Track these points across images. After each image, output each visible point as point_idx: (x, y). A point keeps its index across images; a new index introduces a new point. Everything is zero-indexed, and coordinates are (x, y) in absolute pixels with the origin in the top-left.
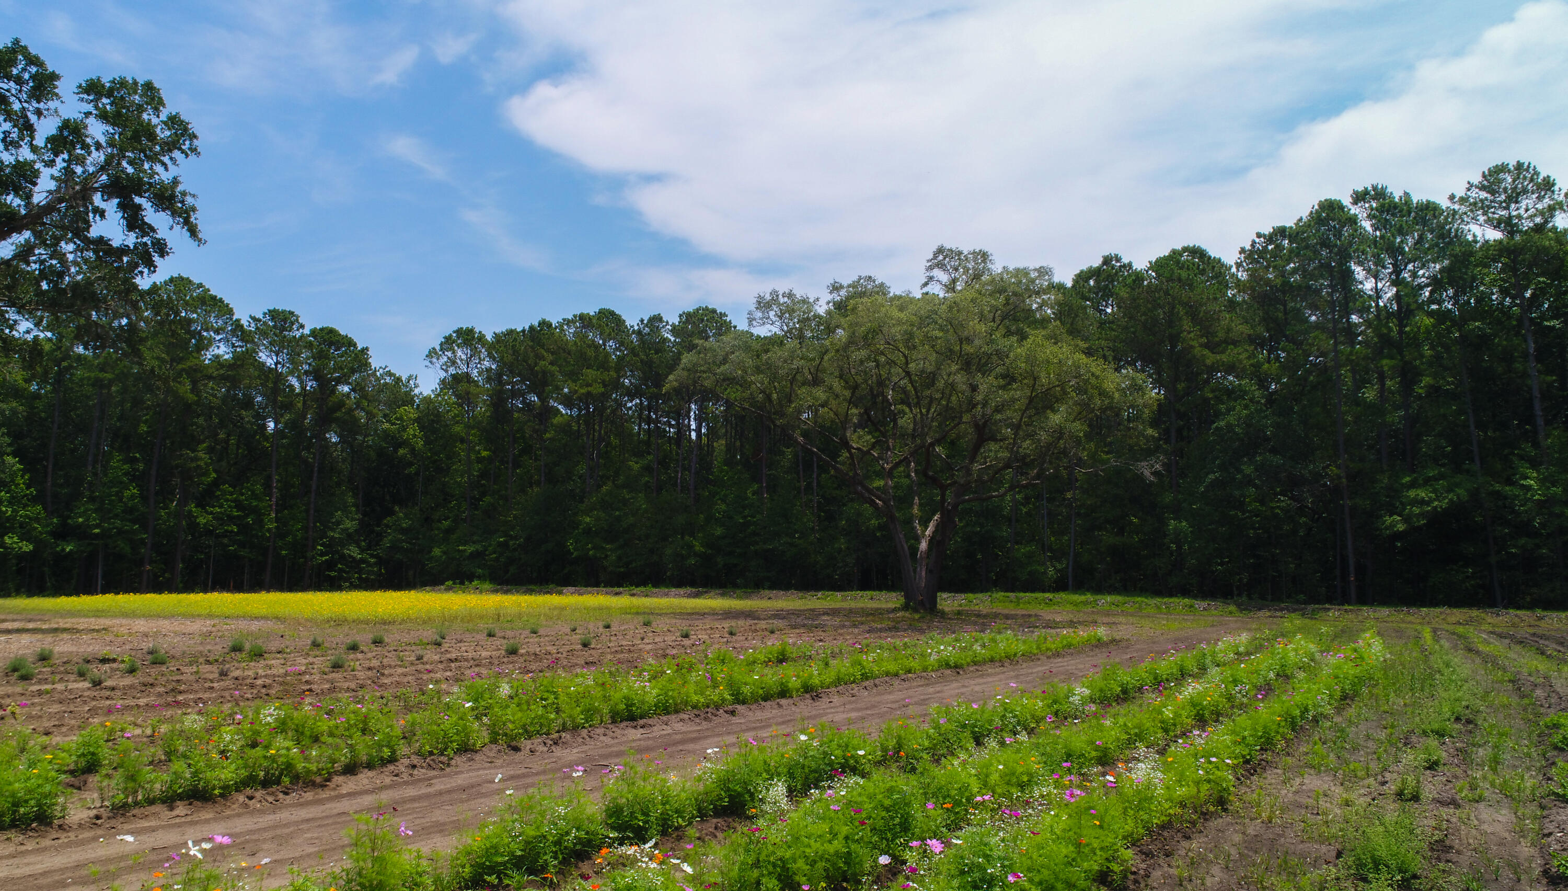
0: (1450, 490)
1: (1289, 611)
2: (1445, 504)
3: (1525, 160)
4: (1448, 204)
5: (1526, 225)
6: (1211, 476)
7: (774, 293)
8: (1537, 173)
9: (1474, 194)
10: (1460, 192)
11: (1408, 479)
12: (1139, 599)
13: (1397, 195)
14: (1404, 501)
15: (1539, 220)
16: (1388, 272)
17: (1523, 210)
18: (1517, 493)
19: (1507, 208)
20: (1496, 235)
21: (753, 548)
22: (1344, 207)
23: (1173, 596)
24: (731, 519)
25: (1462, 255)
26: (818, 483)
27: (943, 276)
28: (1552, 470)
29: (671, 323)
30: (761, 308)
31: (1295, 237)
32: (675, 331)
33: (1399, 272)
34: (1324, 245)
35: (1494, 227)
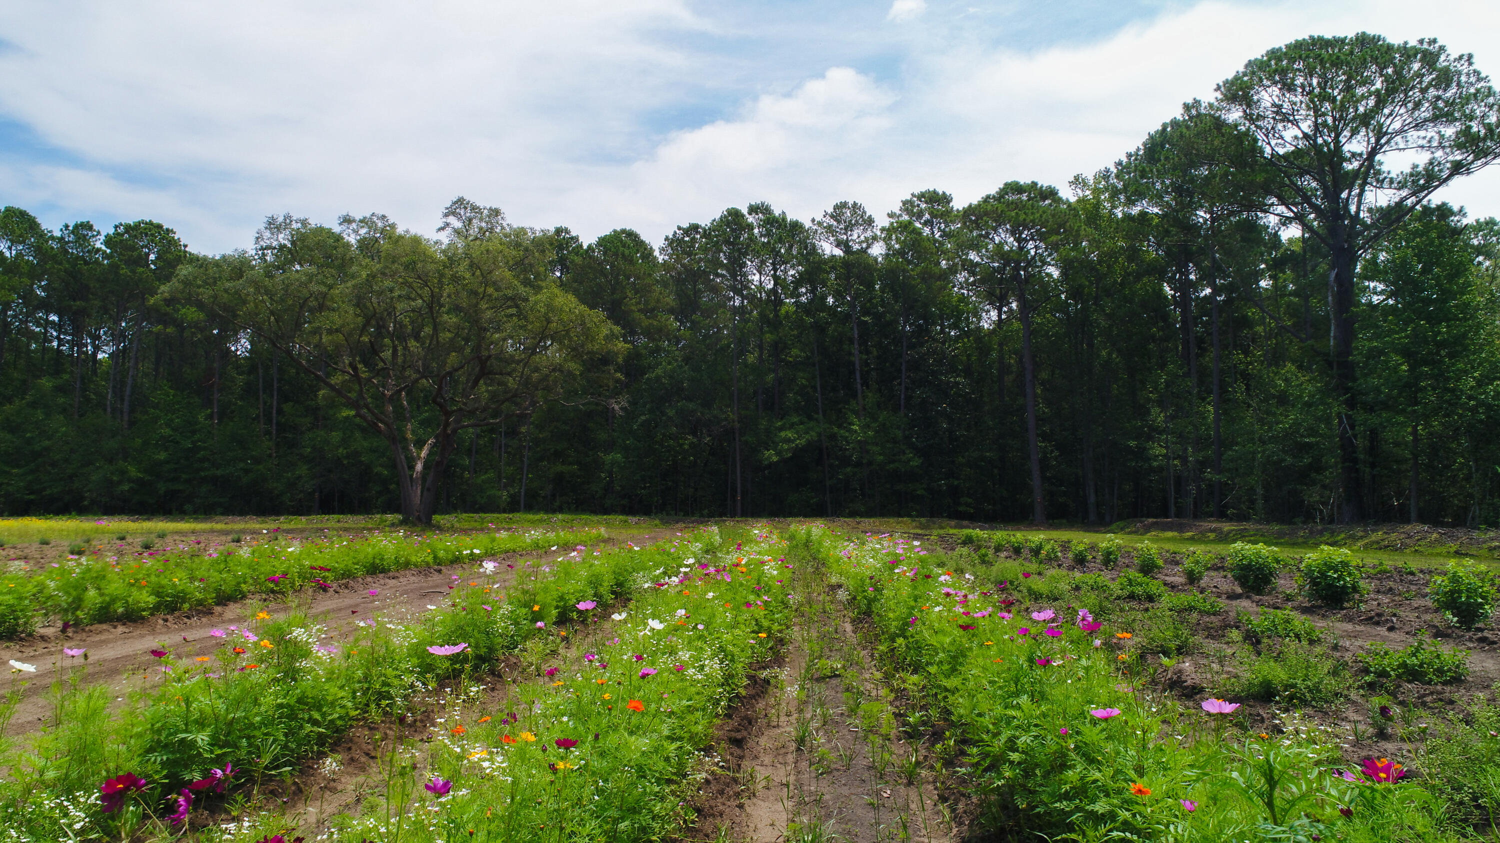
0: (806, 433)
1: (698, 523)
2: (803, 442)
3: (859, 202)
4: (811, 225)
5: (856, 247)
6: (643, 418)
7: (288, 217)
8: (864, 212)
9: (828, 221)
10: (818, 218)
11: (779, 424)
12: (583, 517)
13: (777, 212)
14: (777, 440)
15: (864, 245)
16: (769, 267)
17: (855, 237)
18: (847, 434)
19: (846, 234)
20: (838, 252)
21: (202, 474)
22: (743, 216)
23: (609, 514)
24: (177, 442)
25: (814, 262)
26: (280, 412)
27: (457, 224)
28: (868, 419)
29: (104, 233)
30: (270, 229)
31: (706, 234)
32: (108, 241)
33: (775, 270)
34: (727, 242)
35: (837, 246)
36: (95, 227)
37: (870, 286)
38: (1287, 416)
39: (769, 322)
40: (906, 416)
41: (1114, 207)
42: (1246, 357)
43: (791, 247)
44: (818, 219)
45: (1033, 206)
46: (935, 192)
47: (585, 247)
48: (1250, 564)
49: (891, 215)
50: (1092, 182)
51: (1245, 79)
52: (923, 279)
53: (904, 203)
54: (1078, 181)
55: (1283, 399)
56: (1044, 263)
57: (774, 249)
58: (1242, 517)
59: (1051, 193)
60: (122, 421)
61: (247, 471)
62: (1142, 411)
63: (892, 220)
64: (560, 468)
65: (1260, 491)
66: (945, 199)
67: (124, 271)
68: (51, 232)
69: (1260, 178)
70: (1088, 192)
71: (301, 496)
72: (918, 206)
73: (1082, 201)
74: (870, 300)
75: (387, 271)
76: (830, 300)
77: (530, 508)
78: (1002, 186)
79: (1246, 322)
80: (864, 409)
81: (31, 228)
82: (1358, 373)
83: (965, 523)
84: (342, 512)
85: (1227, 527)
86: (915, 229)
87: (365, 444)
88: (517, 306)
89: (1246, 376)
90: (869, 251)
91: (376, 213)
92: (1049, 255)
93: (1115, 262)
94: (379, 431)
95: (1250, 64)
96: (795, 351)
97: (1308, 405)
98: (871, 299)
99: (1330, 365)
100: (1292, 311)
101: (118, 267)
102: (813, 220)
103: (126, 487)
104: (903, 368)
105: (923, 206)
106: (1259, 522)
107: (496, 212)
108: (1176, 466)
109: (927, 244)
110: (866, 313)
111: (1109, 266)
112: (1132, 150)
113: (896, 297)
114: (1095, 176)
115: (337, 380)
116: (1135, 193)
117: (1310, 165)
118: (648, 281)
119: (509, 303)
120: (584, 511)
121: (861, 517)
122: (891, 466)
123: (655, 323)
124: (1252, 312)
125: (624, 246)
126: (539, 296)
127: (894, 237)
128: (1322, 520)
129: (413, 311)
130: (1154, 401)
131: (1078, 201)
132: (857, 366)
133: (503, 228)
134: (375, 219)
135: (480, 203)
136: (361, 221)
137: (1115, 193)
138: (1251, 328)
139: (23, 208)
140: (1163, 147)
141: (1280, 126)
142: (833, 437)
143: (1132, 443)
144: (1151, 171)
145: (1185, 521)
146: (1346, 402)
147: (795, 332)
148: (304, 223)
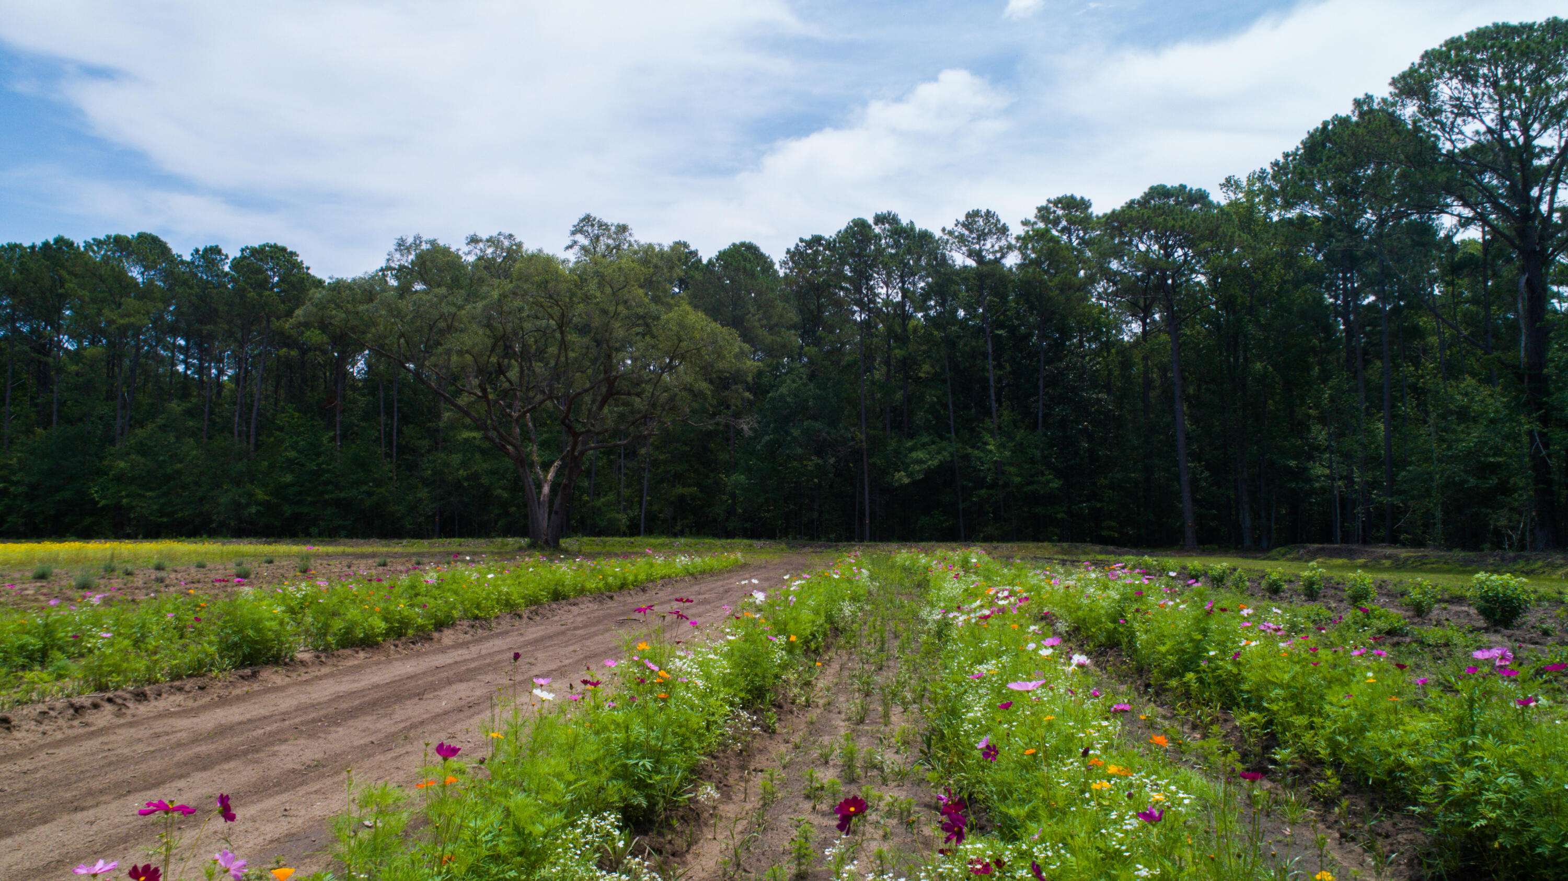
0: (938, 453)
1: (826, 547)
2: (936, 462)
3: (992, 210)
4: (941, 235)
5: (989, 257)
7: (418, 239)
8: (998, 221)
9: (960, 229)
11: (909, 443)
12: (707, 541)
13: (904, 222)
14: (908, 461)
15: (998, 255)
16: (897, 282)
17: (988, 246)
18: (982, 455)
19: (978, 243)
20: (971, 263)
21: (327, 497)
22: (870, 227)
23: (733, 538)
24: (303, 465)
25: (945, 274)
26: (400, 432)
27: (583, 240)
28: (1004, 439)
29: (231, 257)
30: (401, 250)
31: (830, 245)
32: (236, 264)
33: (903, 283)
34: (852, 255)
35: (969, 256)
36: (224, 252)
37: (1003, 298)
38: (1469, 434)
39: (897, 338)
40: (1045, 435)
41: (1270, 210)
42: (1416, 370)
43: (919, 259)
44: (949, 228)
45: (1181, 211)
46: (1072, 197)
47: (705, 261)
48: (1497, 595)
49: (1025, 223)
50: (1245, 184)
51: (1422, 71)
52: (1062, 291)
53: (1040, 209)
54: (1230, 183)
55: (1463, 415)
56: (1193, 271)
57: (902, 262)
58: (1418, 543)
59: (1201, 197)
60: (248, 443)
61: (369, 494)
62: (1300, 427)
63: (1026, 228)
64: (680, 490)
65: (1439, 514)
66: (1084, 205)
67: (252, 294)
68: (180, 256)
69: (1442, 178)
70: (1240, 195)
71: (422, 519)
72: (1054, 212)
73: (1234, 204)
74: (1004, 313)
75: (518, 291)
76: (961, 313)
77: (650, 531)
78: (1147, 190)
79: (1417, 332)
80: (1000, 428)
81: (163, 253)
82: (1552, 387)
83: (1111, 548)
84: (461, 536)
85: (1403, 553)
86: (1053, 237)
87: (485, 466)
88: (647, 325)
89: (1418, 392)
90: (1004, 261)
91: (503, 231)
92: (1199, 262)
93: (1271, 270)
94: (508, 454)
95: (1426, 55)
96: (926, 367)
97: (1492, 421)
98: (1005, 311)
99: (1520, 378)
100: (1470, 320)
101: (244, 290)
102: (944, 230)
103: (253, 510)
104: (1041, 383)
105: (1060, 212)
106: (1437, 548)
107: (623, 229)
108: (1339, 487)
109: (1066, 253)
110: (1001, 326)
111: (1264, 274)
112: (1291, 149)
113: (1032, 308)
114: (1249, 178)
115: (463, 400)
116: (1294, 195)
117: (1494, 162)
118: (771, 295)
119: (640, 322)
120: (706, 535)
121: (998, 541)
122: (1030, 488)
123: (779, 339)
124: (1424, 321)
125: (745, 260)
126: (671, 315)
127: (1030, 246)
128: (1510, 546)
129: (538, 330)
130: (1314, 418)
131: (1231, 204)
132: (992, 383)
133: (630, 245)
134: (502, 238)
135: (606, 220)
136: (488, 241)
137: (1270, 196)
138: (1423, 338)
139: (155, 234)
140: (1324, 146)
141: (1459, 121)
142: (966, 457)
143: (1293, 463)
144: (1311, 172)
145: (1354, 547)
146: (1539, 419)
147: (924, 348)
148: (433, 243)
